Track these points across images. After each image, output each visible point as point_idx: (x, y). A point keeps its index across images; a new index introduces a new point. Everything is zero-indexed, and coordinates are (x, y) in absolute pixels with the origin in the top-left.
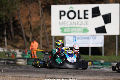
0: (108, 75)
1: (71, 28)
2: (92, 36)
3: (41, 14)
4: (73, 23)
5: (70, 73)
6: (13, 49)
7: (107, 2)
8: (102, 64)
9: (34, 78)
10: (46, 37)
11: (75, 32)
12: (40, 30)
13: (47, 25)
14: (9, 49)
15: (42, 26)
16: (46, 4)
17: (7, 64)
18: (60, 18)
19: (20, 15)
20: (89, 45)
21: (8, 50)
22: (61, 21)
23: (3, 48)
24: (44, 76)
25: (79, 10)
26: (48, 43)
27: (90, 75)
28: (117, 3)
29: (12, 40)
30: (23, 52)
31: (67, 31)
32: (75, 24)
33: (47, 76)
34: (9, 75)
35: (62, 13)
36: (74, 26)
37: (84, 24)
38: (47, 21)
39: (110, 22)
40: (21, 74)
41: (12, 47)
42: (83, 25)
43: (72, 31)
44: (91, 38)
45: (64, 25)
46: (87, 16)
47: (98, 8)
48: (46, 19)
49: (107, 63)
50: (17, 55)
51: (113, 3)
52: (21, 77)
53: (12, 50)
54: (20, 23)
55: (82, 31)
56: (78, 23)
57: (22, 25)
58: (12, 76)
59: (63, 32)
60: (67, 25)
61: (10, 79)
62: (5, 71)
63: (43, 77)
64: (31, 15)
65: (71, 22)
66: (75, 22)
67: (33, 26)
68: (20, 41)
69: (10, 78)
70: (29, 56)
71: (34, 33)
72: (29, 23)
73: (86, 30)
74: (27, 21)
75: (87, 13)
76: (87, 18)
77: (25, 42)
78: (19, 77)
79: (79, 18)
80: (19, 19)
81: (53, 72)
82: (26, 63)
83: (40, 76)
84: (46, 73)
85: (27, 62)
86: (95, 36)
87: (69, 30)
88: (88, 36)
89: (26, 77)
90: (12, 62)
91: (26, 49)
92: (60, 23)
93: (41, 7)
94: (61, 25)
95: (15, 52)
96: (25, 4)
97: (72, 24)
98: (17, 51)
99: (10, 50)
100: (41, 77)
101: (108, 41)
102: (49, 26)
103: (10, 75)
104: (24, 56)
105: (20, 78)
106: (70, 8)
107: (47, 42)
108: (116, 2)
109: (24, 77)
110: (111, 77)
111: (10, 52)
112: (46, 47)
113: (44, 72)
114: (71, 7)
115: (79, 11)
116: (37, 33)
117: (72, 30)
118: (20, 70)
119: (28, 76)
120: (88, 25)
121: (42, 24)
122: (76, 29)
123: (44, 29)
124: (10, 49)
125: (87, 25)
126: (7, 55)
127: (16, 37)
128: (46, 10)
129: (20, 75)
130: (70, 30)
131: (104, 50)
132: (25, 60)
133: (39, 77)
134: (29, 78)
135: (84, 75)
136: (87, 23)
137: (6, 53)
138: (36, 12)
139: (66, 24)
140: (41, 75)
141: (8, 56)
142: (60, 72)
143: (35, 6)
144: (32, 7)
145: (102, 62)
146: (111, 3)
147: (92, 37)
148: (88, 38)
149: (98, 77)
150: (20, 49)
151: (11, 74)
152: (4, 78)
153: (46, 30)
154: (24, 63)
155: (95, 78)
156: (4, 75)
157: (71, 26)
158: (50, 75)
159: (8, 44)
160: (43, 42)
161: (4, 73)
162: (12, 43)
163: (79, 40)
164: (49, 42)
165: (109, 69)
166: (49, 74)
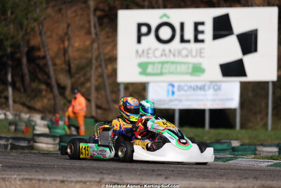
0: (246, 178)
1: (163, 63)
2: (213, 84)
3: (93, 31)
4: (167, 52)
5: (159, 172)
6: (26, 113)
7: (250, 3)
8: (234, 149)
9: (73, 184)
10: (105, 86)
11: (172, 73)
12: (91, 68)
13: (107, 57)
14: (18, 113)
15: (96, 59)
16: (107, 8)
17: (11, 149)
18: (139, 41)
19: (45, 33)
20: (205, 105)
21: (16, 115)
22: (140, 47)
23: (4, 111)
24: (98, 180)
25: (182, 21)
26: (110, 99)
27: (204, 177)
28: (273, 5)
29: (25, 91)
30: (51, 121)
31: (155, 72)
32: (174, 55)
33: (103, 179)
34: (15, 176)
35: (144, 30)
36: (172, 59)
37: (194, 54)
38: (108, 48)
39: (256, 50)
40: (43, 175)
41: (25, 109)
42: (192, 56)
43: (167, 71)
44: (209, 88)
45: (148, 57)
46: (200, 37)
47: (226, 17)
48: (104, 43)
49: (247, 147)
50: (37, 128)
51: (263, 5)
52: (44, 181)
53: (25, 116)
54: (45, 52)
55: (190, 70)
56: (179, 53)
57: (48, 57)
58: (23, 180)
59: (144, 73)
60: (155, 57)
61: (18, 186)
62: (6, 166)
63: (95, 182)
64: (70, 32)
65: (164, 50)
66: (172, 50)
67: (75, 59)
68: (44, 93)
69: (18, 183)
70: (64, 129)
71: (77, 76)
72: (65, 51)
73: (198, 70)
74: (62, 46)
75: (200, 28)
76: (202, 41)
77: (54, 97)
78: (37, 182)
79: (183, 40)
80: (43, 43)
81: (119, 169)
82: (58, 147)
83: (87, 179)
84: (102, 173)
85: (59, 144)
86: (219, 84)
87: (157, 69)
88: (202, 84)
89: (56, 180)
90: (24, 144)
91: (58, 113)
92: (137, 52)
93: (94, 14)
94: (140, 56)
95: (32, 121)
96: (57, 8)
97: (165, 55)
98: (37, 118)
99: (20, 115)
100: (90, 182)
101: (250, 94)
102: (113, 59)
103: (19, 177)
104: (53, 130)
105: (41, 183)
106: (161, 17)
107: (106, 96)
108: (270, 4)
109: (51, 181)
110: (255, 182)
111: (20, 119)
112: (105, 110)
113: (99, 169)
114: (165, 15)
115: (182, 25)
116: (84, 75)
117: (167, 68)
118: (42, 163)
119: (60, 178)
120: (203, 57)
121: (95, 54)
122: (174, 66)
123: (100, 66)
124: (21, 112)
125: (200, 56)
126: (13, 128)
127: (34, 85)
128: (106, 20)
129: (41, 177)
130: (162, 68)
131: (241, 116)
132: (55, 140)
133: (85, 183)
134: (63, 184)
135: (192, 176)
136: (200, 52)
137: (11, 123)
138: (82, 27)
139: (151, 55)
140: (89, 176)
141: (16, 130)
142: (136, 170)
143: (80, 12)
144: (74, 15)
145: (235, 144)
146: (259, 6)
147: (212, 87)
148: (202, 88)
149: (223, 182)
150: (44, 112)
151: (19, 175)
152: (4, 185)
153: (106, 68)
154: (52, 146)
155: (217, 183)
156: (4, 176)
157: (164, 59)
158: (111, 177)
159: (14, 102)
160: (97, 98)
161: (3, 173)
162: (24, 100)
163: (182, 93)
164: (111, 97)
165: (251, 163)
166: (109, 174)
